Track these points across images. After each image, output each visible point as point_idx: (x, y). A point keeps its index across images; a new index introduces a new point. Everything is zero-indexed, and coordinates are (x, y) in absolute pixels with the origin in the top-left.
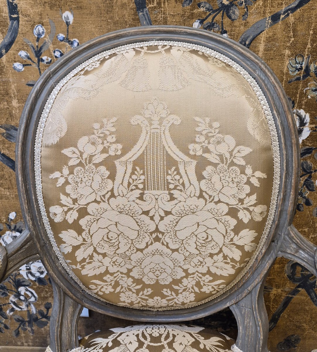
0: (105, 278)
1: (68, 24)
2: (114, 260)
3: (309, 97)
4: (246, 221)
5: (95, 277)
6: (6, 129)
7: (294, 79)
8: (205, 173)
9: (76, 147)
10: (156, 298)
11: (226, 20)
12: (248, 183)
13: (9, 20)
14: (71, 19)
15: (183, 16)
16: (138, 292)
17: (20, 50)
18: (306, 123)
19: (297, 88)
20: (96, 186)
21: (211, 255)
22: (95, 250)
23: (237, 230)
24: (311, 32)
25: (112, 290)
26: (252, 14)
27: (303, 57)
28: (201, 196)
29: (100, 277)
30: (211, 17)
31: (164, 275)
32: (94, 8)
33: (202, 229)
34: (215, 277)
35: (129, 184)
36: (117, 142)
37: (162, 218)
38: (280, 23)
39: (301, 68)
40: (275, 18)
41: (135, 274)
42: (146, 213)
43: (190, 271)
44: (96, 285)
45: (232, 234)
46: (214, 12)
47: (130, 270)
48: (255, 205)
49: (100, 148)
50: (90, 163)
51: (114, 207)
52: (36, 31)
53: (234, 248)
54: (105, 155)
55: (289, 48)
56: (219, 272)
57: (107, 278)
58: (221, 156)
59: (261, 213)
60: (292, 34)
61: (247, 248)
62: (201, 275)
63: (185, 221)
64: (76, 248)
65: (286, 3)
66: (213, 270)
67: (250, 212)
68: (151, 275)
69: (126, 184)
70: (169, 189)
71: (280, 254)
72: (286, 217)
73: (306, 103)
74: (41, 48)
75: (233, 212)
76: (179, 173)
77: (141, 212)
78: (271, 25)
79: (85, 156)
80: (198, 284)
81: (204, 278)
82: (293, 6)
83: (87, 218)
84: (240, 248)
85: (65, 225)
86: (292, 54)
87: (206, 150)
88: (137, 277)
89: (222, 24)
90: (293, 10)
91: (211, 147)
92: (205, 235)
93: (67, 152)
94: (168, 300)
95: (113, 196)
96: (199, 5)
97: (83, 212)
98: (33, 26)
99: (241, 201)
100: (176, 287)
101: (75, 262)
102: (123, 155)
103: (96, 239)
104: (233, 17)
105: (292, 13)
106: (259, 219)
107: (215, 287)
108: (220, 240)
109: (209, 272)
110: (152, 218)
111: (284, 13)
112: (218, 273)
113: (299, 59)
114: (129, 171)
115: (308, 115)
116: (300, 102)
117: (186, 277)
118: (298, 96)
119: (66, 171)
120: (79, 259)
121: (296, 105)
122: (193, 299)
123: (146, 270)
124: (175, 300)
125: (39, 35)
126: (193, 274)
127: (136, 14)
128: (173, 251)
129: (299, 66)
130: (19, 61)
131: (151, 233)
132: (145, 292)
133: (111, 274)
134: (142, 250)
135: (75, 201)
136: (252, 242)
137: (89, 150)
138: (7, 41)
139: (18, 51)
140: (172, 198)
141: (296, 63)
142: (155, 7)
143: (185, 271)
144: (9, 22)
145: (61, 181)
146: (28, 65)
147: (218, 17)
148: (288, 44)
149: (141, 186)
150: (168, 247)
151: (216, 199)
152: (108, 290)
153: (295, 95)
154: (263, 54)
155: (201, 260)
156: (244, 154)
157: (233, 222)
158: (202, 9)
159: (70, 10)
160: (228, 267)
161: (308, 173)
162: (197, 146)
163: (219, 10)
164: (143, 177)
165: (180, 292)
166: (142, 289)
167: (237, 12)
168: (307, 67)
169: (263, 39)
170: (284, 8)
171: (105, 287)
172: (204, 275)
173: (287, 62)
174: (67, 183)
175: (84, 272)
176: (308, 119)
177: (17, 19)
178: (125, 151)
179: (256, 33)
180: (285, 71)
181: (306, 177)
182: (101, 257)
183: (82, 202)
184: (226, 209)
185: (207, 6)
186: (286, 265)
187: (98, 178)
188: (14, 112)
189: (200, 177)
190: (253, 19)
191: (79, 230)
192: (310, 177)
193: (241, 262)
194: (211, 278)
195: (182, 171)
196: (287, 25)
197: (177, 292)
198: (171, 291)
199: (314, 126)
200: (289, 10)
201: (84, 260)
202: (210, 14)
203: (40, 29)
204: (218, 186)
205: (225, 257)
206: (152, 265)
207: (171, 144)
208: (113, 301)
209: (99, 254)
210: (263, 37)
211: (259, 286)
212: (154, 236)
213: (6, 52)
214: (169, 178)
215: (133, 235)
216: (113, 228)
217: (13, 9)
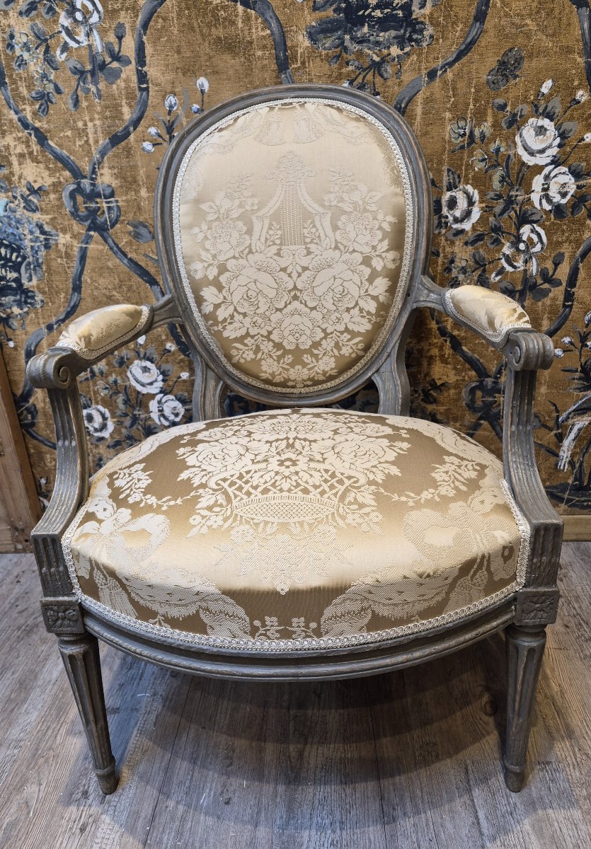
0: (246, 341)
1: (202, 92)
2: (254, 320)
3: (476, 169)
4: (379, 268)
5: (237, 340)
6: (135, 226)
7: (457, 148)
8: (340, 224)
9: (213, 202)
10: (297, 367)
11: (378, 79)
12: (380, 228)
13: (137, 91)
14: (206, 87)
15: (330, 76)
16: (279, 358)
17: (150, 126)
18: (475, 202)
19: (462, 159)
20: (234, 242)
21: (348, 310)
22: (235, 310)
23: (371, 280)
24: (473, 90)
25: (253, 356)
26: (406, 71)
27: (466, 120)
28: (336, 248)
29: (241, 340)
30: (361, 77)
31: (303, 338)
32: (231, 72)
33: (339, 281)
34: (354, 334)
35: (267, 239)
36: (253, 196)
37: (299, 275)
38: (437, 80)
39: (465, 134)
40: (432, 75)
41: (274, 337)
42: (284, 270)
43: (329, 331)
44: (238, 349)
45: (367, 284)
46: (364, 70)
47: (270, 333)
48: (387, 251)
49: (237, 202)
50: (227, 218)
51: (253, 264)
52: (167, 103)
53: (369, 299)
54: (241, 210)
55: (450, 110)
56: (356, 328)
57: (248, 341)
58: (355, 204)
59: (394, 260)
60: (451, 93)
61: (381, 299)
62: (339, 334)
63: (324, 275)
64: (217, 306)
65: (443, 57)
66: (351, 327)
67: (383, 259)
68: (291, 339)
69: (263, 240)
70: (305, 243)
71: (415, 306)
72: (420, 266)
73: (473, 176)
74: (173, 123)
75: (367, 261)
76: (314, 226)
77: (278, 269)
78: (428, 84)
79: (222, 211)
80: (337, 346)
81: (342, 337)
82: (451, 59)
83: (227, 274)
84: (375, 298)
85: (206, 282)
86: (454, 117)
87: (342, 200)
88: (277, 340)
89: (374, 84)
90: (451, 64)
91: (345, 196)
92: (341, 288)
93: (204, 207)
94: (309, 369)
95: (250, 252)
96: (347, 64)
97: (223, 269)
98: (164, 98)
99: (374, 248)
100: (316, 352)
101: (216, 323)
102: (259, 209)
103: (236, 297)
104: (385, 76)
105: (450, 67)
106: (391, 266)
107: (354, 347)
108: (355, 292)
109: (347, 330)
110: (290, 275)
111: (441, 69)
112: (356, 330)
113: (462, 123)
114: (266, 226)
115: (476, 192)
116: (466, 176)
117: (325, 338)
118: (463, 168)
119: (204, 227)
120: (220, 319)
121: (462, 180)
122: (333, 365)
123: (286, 333)
124: (316, 368)
125: (171, 107)
126: (332, 333)
127: (277, 77)
128: (312, 309)
129: (462, 131)
130: (148, 140)
131: (290, 291)
132: (286, 359)
133: (253, 337)
134: (280, 310)
135: (214, 257)
136: (386, 291)
137: (226, 204)
138: (135, 116)
139: (148, 128)
140: (309, 253)
141: (459, 128)
142: (299, 68)
143: (324, 331)
144: (138, 93)
145: (201, 236)
146: (158, 144)
147: (369, 77)
148: (448, 106)
149: (278, 242)
150: (306, 306)
151: (351, 249)
152: (249, 356)
153: (459, 167)
154: (422, 118)
155: (339, 316)
156: (375, 199)
157: (367, 271)
158: (350, 68)
159: (206, 76)
160: (365, 321)
161: (482, 266)
162: (332, 196)
163: (369, 68)
164: (279, 232)
165: (320, 356)
166: (283, 356)
167: (389, 69)
168: (472, 132)
169: (420, 100)
170: (440, 62)
171: (247, 352)
172: (342, 333)
173: (449, 128)
174: (206, 238)
175: (225, 334)
176: (476, 197)
177: (147, 89)
178: (262, 205)
179: (412, 94)
180: (447, 138)
181: (479, 272)
182: (241, 317)
183: (222, 258)
184: (359, 258)
185: (356, 63)
186: (464, 390)
187: (235, 234)
188: (142, 204)
189: (335, 228)
190: (407, 77)
191: (220, 288)
192: (484, 271)
193: (377, 315)
194: (349, 337)
195: (318, 223)
196: (445, 82)
197: (316, 356)
198: (311, 357)
199: (484, 205)
200: (446, 64)
201: (225, 320)
202: (360, 74)
203: (171, 99)
204: (352, 235)
205: (361, 310)
206: (292, 327)
207: (307, 197)
208: (254, 370)
209: (239, 313)
210: (420, 98)
211: (397, 345)
212: (292, 294)
213: (135, 129)
214: (305, 231)
215: (272, 294)
216: (252, 286)
217: (142, 77)
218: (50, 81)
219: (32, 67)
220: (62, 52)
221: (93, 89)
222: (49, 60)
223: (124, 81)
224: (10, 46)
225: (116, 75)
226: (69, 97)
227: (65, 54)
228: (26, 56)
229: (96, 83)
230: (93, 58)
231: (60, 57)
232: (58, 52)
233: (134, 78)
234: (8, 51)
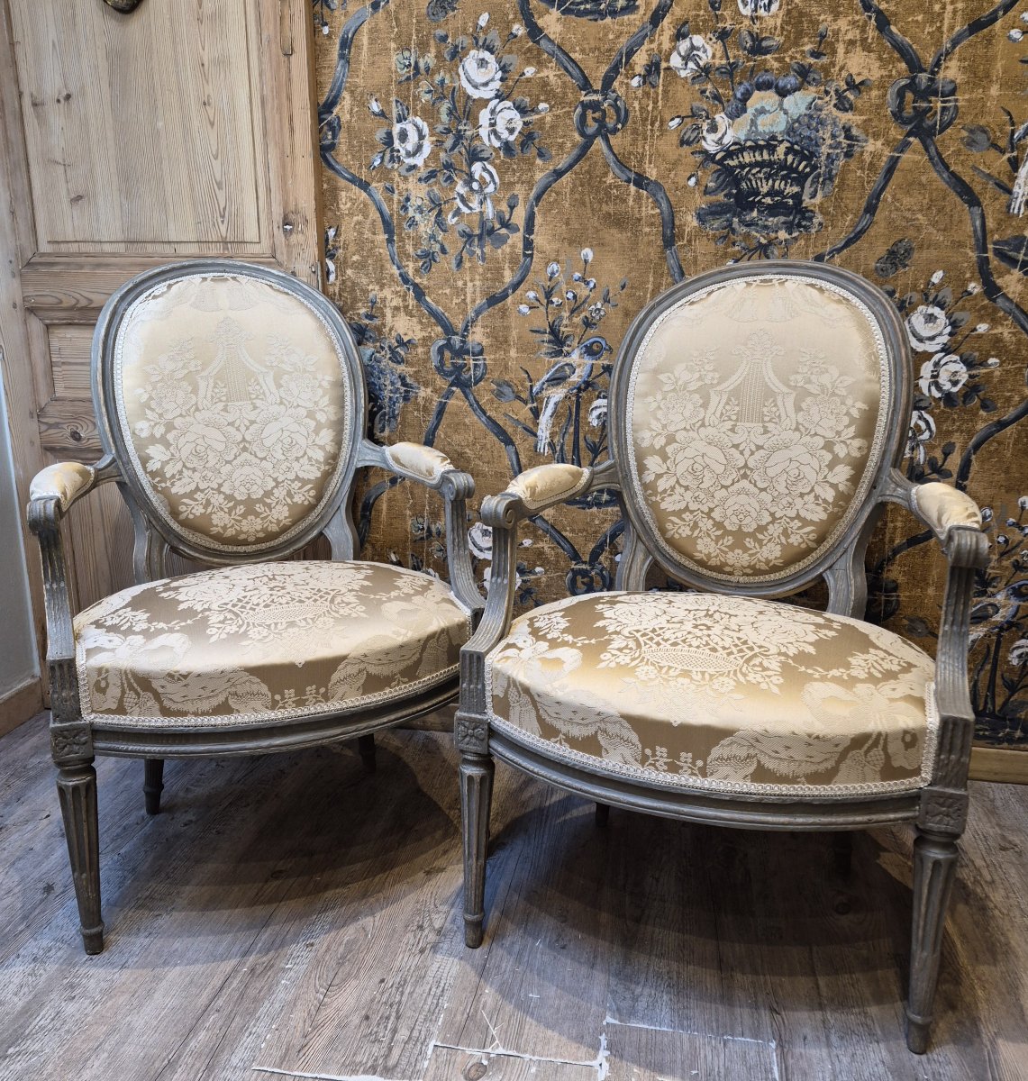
0: (684, 516)
1: (586, 262)
2: (696, 494)
4: (842, 455)
5: (674, 513)
8: (804, 405)
9: (672, 373)
10: (737, 551)
12: (848, 414)
16: (718, 538)
17: (529, 290)
20: (687, 414)
21: (802, 495)
22: (678, 482)
23: (831, 466)
25: (690, 533)
26: (792, 254)
28: (797, 429)
29: (679, 514)
31: (748, 520)
33: (795, 464)
34: (805, 522)
35: (722, 414)
36: (714, 370)
37: (752, 453)
41: (716, 515)
42: (736, 446)
43: (777, 515)
44: (673, 523)
45: (826, 469)
47: (711, 510)
48: (853, 438)
49: (697, 375)
50: (684, 389)
51: (703, 437)
52: (549, 270)
53: (827, 487)
54: (700, 383)
56: (809, 516)
57: (687, 516)
58: (822, 386)
59: (860, 448)
61: (841, 488)
62: (788, 520)
63: (779, 456)
64: (659, 476)
66: (803, 513)
67: (847, 446)
68: (734, 519)
69: (718, 414)
70: (763, 421)
71: (880, 499)
72: (890, 457)
75: (829, 446)
76: (776, 405)
77: (730, 445)
79: (680, 383)
80: (786, 533)
81: (792, 524)
82: (839, 246)
83: (675, 445)
84: (834, 486)
85: (652, 451)
87: (809, 382)
88: (718, 519)
91: (813, 378)
92: (797, 472)
93: (662, 377)
94: (751, 555)
95: (703, 425)
97: (671, 439)
98: (547, 265)
99: (839, 433)
100: (760, 536)
101: (655, 493)
102: (719, 384)
103: (681, 469)
106: (856, 454)
107: (804, 536)
108: (812, 476)
109: (798, 517)
110: (742, 453)
112: (809, 518)
114: (724, 401)
117: (772, 522)
119: (659, 397)
120: (660, 490)
122: (778, 554)
123: (729, 512)
124: (759, 555)
126: (781, 518)
127: (662, 252)
128: (762, 490)
130: (525, 303)
131: (739, 469)
132: (725, 540)
133: (692, 512)
134: (726, 487)
135: (664, 427)
136: (847, 480)
137: (685, 376)
138: (515, 280)
139: (527, 292)
140: (766, 432)
143: (772, 515)
145: (654, 405)
146: (534, 308)
149: (734, 417)
150: (756, 486)
151: (813, 432)
152: (686, 532)
155: (791, 501)
156: (846, 384)
157: (828, 457)
160: (820, 509)
162: (799, 377)
164: (737, 408)
165: (765, 542)
166: (722, 537)
167: (776, 252)
171: (683, 528)
172: (792, 519)
174: (659, 408)
175: (663, 506)
178: (722, 380)
182: (683, 490)
183: (672, 428)
184: (821, 442)
187: (690, 406)
189: (798, 409)
191: (665, 458)
193: (835, 504)
194: (800, 524)
195: (780, 403)
197: (760, 542)
198: (754, 541)
201: (665, 491)
204: (816, 419)
205: (817, 497)
206: (736, 507)
207: (771, 375)
208: (689, 549)
209: (681, 486)
211: (856, 540)
212: (742, 472)
214: (765, 409)
215: (720, 469)
216: (699, 459)
217: (528, 244)
218: (437, 242)
219: (422, 228)
220: (454, 216)
221: (478, 252)
222: (440, 223)
223: (511, 246)
224: (405, 208)
225: (503, 240)
226: (453, 257)
227: (456, 219)
228: (418, 217)
229: (482, 247)
230: (483, 223)
231: (451, 220)
232: (450, 216)
233: (521, 245)
234: (402, 212)
